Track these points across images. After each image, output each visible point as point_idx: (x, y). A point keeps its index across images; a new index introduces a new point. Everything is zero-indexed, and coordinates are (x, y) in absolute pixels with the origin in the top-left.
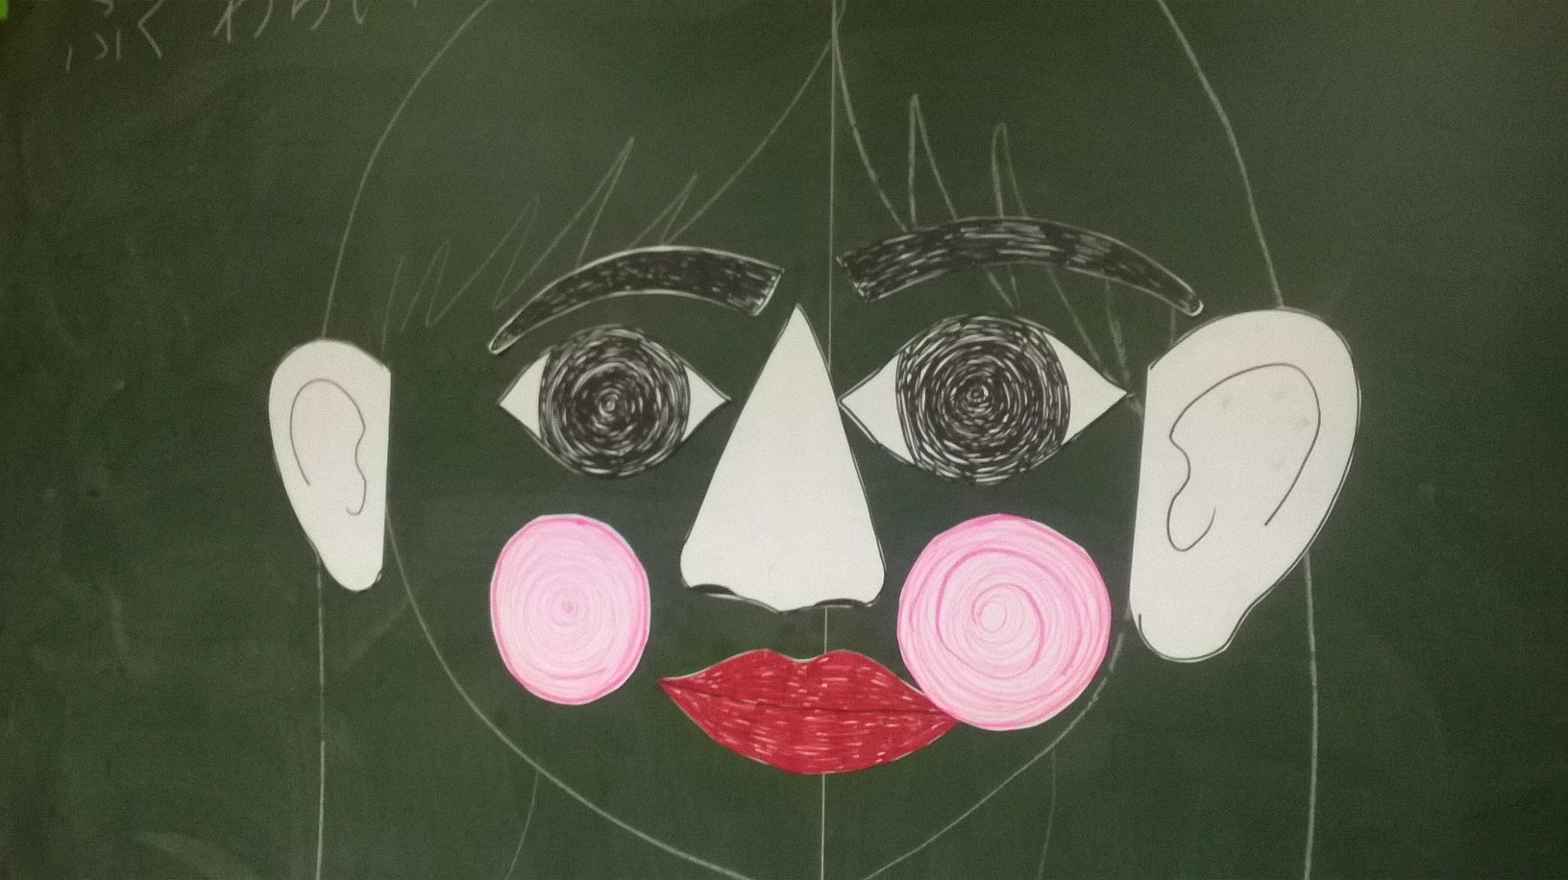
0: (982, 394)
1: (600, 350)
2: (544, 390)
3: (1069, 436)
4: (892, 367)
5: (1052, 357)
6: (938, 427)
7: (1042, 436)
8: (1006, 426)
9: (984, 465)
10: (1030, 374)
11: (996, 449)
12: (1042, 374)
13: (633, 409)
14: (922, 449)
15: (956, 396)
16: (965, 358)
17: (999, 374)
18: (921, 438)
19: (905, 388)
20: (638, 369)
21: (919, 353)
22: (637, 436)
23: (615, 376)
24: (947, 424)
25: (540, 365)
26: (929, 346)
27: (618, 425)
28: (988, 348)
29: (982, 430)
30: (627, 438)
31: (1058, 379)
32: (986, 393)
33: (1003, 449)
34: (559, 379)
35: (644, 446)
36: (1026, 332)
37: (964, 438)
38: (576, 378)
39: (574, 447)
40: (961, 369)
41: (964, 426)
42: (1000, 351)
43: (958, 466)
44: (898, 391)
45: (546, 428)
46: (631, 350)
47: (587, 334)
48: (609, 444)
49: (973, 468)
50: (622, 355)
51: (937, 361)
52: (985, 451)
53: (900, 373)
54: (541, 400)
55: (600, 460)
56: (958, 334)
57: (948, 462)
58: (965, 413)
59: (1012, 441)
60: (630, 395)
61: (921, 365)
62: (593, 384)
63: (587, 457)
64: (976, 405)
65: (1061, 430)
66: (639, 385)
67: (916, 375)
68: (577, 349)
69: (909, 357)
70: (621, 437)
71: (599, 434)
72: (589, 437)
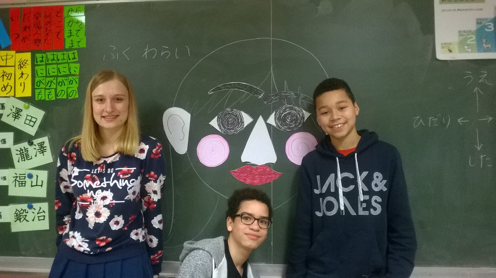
0: (230, 122)
1: (285, 109)
2: (275, 118)
3: (217, 116)
4: (245, 126)
5: (220, 128)
6: (237, 117)
7: (221, 116)
8: (226, 118)
9: (229, 111)
10: (223, 126)
11: (228, 114)
12: (221, 126)
13: (294, 118)
14: (239, 113)
15: (234, 122)
16: (233, 128)
17: (228, 125)
18: (240, 115)
19: (243, 122)
20: (294, 112)
21: (241, 128)
22: (295, 123)
23: (289, 113)
24: (235, 117)
25: (274, 113)
26: (239, 129)
27: (291, 122)
28: (230, 129)
29: (230, 117)
30: (293, 124)
31: (219, 125)
32: (230, 123)
33: (227, 114)
34: (278, 116)
35: (297, 124)
36: (224, 132)
37: (233, 115)
38: (281, 115)
39: (283, 127)
40: (234, 126)
41: (233, 117)
42: (228, 129)
43: (233, 111)
44: (244, 122)
45: (277, 125)
46: (291, 108)
47: (282, 107)
48: (290, 125)
49: (231, 111)
50: (289, 110)
51: (238, 127)
52: (229, 114)
53: (244, 125)
54: (275, 120)
55: (289, 128)
56: (235, 131)
57: (235, 111)
58: (233, 119)
59: (225, 115)
60: (292, 116)
61: (240, 126)
62: (285, 115)
63: (286, 128)
64: (231, 120)
65: (218, 117)
66: (294, 114)
67: (241, 125)
68: (280, 110)
69: (242, 128)
70: (292, 123)
71: (288, 124)
72: (286, 125)
